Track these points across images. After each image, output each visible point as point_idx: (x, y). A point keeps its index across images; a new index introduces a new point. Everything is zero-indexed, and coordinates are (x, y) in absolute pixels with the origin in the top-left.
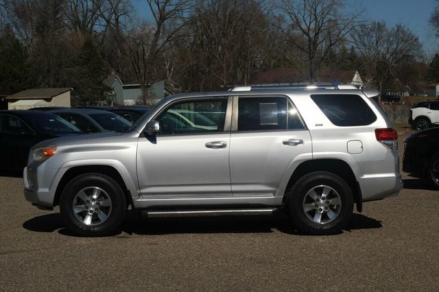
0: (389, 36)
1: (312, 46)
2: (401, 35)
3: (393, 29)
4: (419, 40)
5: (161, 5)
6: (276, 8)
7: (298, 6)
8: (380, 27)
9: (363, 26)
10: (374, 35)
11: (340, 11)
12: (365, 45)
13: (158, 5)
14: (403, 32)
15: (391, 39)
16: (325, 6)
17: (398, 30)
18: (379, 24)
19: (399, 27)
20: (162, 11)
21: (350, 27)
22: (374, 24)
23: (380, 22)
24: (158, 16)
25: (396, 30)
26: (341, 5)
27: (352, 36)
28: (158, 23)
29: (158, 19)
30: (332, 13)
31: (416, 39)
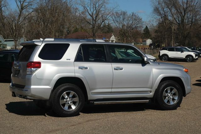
0: (129, 17)
1: (94, 22)
2: (134, 17)
3: (130, 14)
4: (142, 20)
5: (22, 3)
6: (78, 4)
7: (87, 3)
8: (124, 13)
9: (117, 13)
10: (122, 17)
11: (107, 6)
12: (118, 22)
13: (20, 2)
14: (135, 16)
15: (129, 19)
16: (100, 3)
17: (133, 15)
18: (124, 12)
19: (133, 13)
20: (22, 5)
21: (111, 13)
22: (122, 12)
23: (125, 11)
24: (20, 8)
25: (131, 15)
26: (107, 3)
27: (112, 17)
28: (20, 11)
29: (20, 9)
30: (103, 7)
31: (141, 19)
